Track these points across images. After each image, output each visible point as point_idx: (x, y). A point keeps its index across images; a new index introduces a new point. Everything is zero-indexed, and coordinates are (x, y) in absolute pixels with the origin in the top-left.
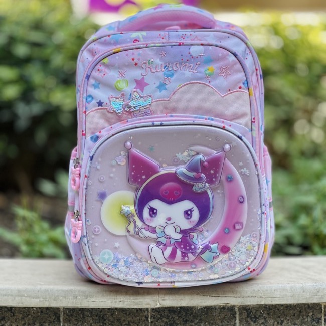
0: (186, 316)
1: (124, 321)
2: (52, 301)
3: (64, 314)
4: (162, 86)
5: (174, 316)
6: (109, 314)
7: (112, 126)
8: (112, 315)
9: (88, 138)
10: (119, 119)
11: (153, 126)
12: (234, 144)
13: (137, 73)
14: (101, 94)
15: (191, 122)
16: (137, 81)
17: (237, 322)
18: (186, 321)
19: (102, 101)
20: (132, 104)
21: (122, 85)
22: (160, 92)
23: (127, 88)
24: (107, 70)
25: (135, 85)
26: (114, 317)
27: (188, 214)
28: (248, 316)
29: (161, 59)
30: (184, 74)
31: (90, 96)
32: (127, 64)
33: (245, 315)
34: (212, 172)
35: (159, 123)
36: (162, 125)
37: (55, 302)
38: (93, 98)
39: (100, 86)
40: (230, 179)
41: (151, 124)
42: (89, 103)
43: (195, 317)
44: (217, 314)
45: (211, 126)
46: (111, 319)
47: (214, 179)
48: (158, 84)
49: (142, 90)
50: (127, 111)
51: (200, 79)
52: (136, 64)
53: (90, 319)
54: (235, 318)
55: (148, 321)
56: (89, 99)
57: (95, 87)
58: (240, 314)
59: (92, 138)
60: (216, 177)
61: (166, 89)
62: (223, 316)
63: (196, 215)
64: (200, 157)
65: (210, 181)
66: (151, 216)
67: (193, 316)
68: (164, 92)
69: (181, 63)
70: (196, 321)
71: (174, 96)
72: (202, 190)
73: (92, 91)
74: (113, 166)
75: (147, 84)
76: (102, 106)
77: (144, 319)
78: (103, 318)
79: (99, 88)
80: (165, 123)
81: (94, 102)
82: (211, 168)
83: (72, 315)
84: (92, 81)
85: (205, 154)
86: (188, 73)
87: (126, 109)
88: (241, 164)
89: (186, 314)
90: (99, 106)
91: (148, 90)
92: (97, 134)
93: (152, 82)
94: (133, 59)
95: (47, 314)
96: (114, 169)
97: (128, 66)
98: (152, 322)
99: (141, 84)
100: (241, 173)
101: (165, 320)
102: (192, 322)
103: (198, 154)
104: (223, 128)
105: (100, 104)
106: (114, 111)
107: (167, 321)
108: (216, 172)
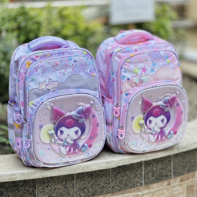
0: (124, 168)
1: (100, 174)
2: (73, 171)
3: (76, 176)
4: (152, 70)
5: (119, 169)
6: (94, 173)
7: (134, 88)
8: (95, 173)
9: (124, 94)
10: (136, 85)
11: (153, 87)
12: (180, 91)
13: (142, 65)
14: (128, 75)
15: (166, 84)
16: (142, 69)
17: (143, 167)
18: (124, 170)
19: (129, 78)
20: (142, 78)
21: (137, 71)
22: (152, 72)
23: (139, 72)
24: (129, 65)
25: (141, 70)
26: (96, 173)
27: (162, 121)
28: (147, 164)
29: (150, 58)
30: (159, 64)
31: (123, 76)
32: (137, 61)
33: (146, 164)
34: (172, 103)
35: (155, 86)
36: (156, 87)
37: (74, 171)
38: (125, 77)
39: (127, 72)
40: (178, 105)
41: (152, 87)
42: (123, 79)
43: (128, 168)
44: (136, 166)
45: (173, 85)
46: (95, 174)
47: (172, 106)
48: (151, 69)
49: (145, 72)
50: (140, 82)
51: (165, 65)
52: (141, 61)
53: (86, 176)
54: (142, 166)
55: (110, 173)
56: (123, 78)
57: (125, 72)
58: (144, 164)
59: (125, 94)
60: (173, 105)
61: (154, 71)
62: (138, 166)
63: (165, 121)
64: (168, 97)
65: (171, 107)
66: (150, 123)
67: (127, 168)
68: (153, 72)
69: (158, 59)
70: (128, 170)
71: (157, 74)
72: (168, 111)
73: (123, 74)
74: (137, 105)
75: (147, 70)
76: (129, 80)
77: (108, 172)
78: (92, 175)
79: (126, 72)
80: (157, 86)
81: (126, 79)
82: (171, 101)
83: (79, 176)
84: (123, 70)
85: (170, 96)
86: (161, 63)
87: (140, 81)
88: (182, 98)
89: (124, 167)
90: (128, 80)
91: (147, 72)
92: (128, 92)
93: (149, 68)
94: (140, 59)
95: (68, 177)
96: (137, 107)
97: (138, 62)
98: (111, 173)
99: (144, 70)
100: (181, 102)
101: (116, 171)
102: (126, 170)
103: (167, 96)
104: (177, 85)
105: (128, 79)
106: (135, 82)
107: (117, 171)
108: (173, 103)
